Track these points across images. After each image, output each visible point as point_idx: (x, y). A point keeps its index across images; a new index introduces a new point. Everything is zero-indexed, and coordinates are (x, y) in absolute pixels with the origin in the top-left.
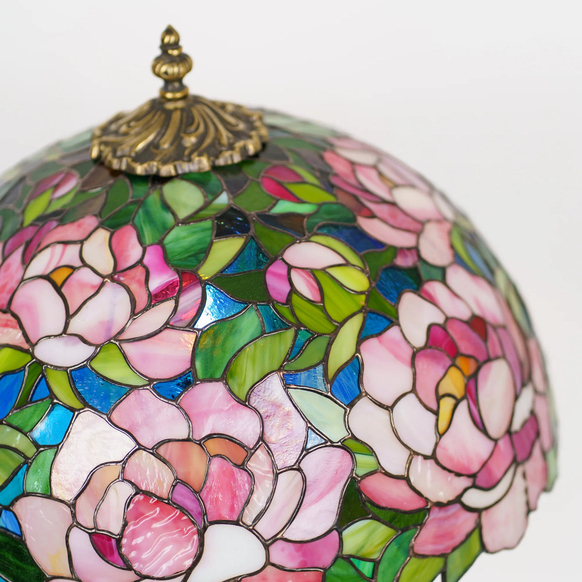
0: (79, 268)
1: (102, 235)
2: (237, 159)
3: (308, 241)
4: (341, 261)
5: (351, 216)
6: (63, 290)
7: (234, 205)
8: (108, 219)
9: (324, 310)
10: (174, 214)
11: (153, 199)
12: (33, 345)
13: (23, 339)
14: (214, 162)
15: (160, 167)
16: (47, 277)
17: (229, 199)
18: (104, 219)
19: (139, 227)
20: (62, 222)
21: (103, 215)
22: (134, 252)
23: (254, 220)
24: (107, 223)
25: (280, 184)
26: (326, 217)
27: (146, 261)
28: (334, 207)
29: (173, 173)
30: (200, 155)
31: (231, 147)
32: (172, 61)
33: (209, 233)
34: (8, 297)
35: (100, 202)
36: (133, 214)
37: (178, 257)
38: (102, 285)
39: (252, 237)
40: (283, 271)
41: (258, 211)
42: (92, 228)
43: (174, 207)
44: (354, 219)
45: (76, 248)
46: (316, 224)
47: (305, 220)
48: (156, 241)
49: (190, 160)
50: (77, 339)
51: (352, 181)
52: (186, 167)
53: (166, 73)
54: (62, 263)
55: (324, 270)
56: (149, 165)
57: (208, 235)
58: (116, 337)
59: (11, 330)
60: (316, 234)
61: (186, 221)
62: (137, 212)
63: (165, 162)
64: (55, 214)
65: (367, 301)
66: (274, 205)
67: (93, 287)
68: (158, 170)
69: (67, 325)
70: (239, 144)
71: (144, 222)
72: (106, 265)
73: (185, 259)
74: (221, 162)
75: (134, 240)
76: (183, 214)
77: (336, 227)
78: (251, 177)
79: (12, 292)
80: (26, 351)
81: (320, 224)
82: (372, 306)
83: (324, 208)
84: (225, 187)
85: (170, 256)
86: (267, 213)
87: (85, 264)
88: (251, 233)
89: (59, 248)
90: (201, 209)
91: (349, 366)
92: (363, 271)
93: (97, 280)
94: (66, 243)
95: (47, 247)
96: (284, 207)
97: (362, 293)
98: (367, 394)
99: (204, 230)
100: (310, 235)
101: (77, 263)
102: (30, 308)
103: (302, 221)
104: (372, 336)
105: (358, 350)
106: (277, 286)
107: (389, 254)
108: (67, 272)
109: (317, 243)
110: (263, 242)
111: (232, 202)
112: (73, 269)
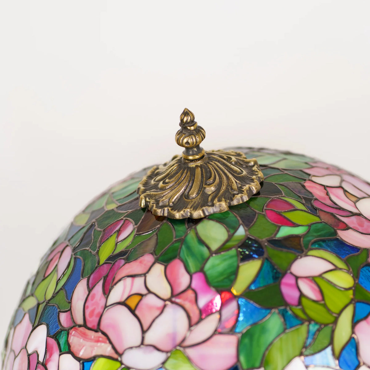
0: (146, 295)
1: (159, 268)
2: (246, 198)
3: (306, 255)
4: (332, 267)
5: (333, 230)
6: (137, 312)
7: (250, 235)
8: (160, 256)
9: (325, 306)
10: (208, 248)
11: (191, 236)
12: (121, 355)
13: (113, 351)
14: (230, 203)
15: (192, 212)
16: (123, 303)
17: (246, 231)
18: (158, 256)
19: (184, 259)
20: (128, 261)
21: (157, 252)
22: (184, 280)
23: (266, 245)
24: (161, 258)
25: (279, 214)
26: (315, 234)
27: (194, 285)
28: (320, 226)
29: (202, 215)
30: (220, 201)
31: (240, 191)
32: (191, 134)
33: (235, 259)
34: (97, 319)
35: (153, 242)
36: (179, 250)
37: (216, 280)
38: (165, 306)
39: (267, 259)
40: (292, 281)
41: (267, 238)
42: (150, 264)
43: (207, 242)
44: (336, 233)
45: (142, 279)
46: (309, 241)
47: (302, 239)
48: (198, 269)
49: (213, 205)
50: (152, 348)
51: (328, 202)
52: (210, 210)
53: (187, 143)
54: (133, 292)
55: (320, 276)
56: (184, 211)
57: (234, 261)
58: (180, 345)
59: (103, 344)
60: (312, 249)
61: (218, 251)
62: (181, 248)
63: (195, 208)
64: (122, 254)
65: (354, 294)
66: (278, 231)
67: (158, 308)
68: (191, 214)
69: (143, 338)
70: (246, 187)
71: (188, 256)
72: (165, 291)
73: (222, 281)
74: (235, 202)
75: (182, 270)
76: (214, 246)
77: (324, 241)
78: (257, 211)
79: (100, 316)
80: (116, 360)
81: (313, 241)
82: (358, 297)
83: (313, 227)
84: (241, 222)
85: (210, 280)
86: (274, 239)
87: (149, 292)
88: (265, 256)
89: (129, 280)
90: (227, 241)
91: (349, 345)
92: (348, 272)
93: (160, 303)
94: (133, 276)
95: (120, 280)
96: (285, 231)
97: (350, 289)
98: (364, 364)
99: (232, 257)
100: (307, 251)
101: (144, 291)
102: (114, 327)
103: (300, 241)
104: (362, 320)
105: (353, 332)
106: (289, 293)
107: (364, 255)
108: (137, 298)
109: (313, 256)
110: (275, 260)
111: (248, 233)
112: (142, 295)
